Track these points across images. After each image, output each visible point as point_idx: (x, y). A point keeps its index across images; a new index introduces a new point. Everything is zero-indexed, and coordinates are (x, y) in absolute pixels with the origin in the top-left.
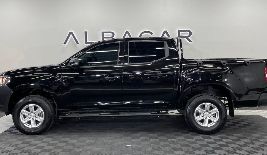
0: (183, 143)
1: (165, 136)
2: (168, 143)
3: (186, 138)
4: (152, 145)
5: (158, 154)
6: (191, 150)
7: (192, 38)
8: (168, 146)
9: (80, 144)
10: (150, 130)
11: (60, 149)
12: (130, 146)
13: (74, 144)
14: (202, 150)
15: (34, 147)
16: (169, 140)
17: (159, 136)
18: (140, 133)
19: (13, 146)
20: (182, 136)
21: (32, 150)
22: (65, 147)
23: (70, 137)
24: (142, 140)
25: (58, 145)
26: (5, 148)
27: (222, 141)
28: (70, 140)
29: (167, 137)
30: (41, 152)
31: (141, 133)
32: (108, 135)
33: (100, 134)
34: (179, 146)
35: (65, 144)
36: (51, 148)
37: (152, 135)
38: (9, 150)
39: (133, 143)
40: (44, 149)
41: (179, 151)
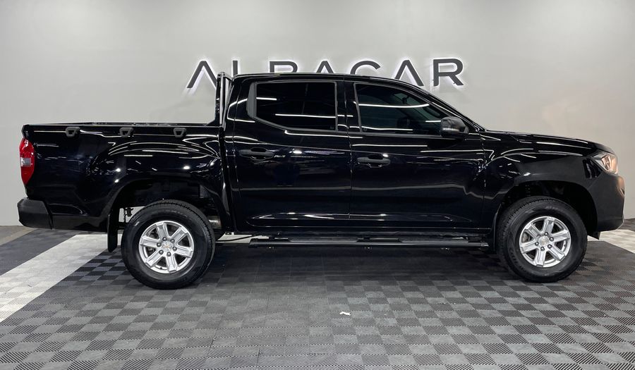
0: (463, 306)
1: (418, 290)
2: (428, 308)
3: (466, 294)
4: (395, 312)
5: (412, 333)
6: (484, 324)
7: (463, 76)
8: (430, 314)
9: (236, 309)
10: (382, 276)
11: (193, 322)
12: (348, 314)
13: (222, 310)
14: (507, 323)
15: (135, 317)
16: (429, 299)
17: (405, 289)
18: (362, 282)
19: (87, 314)
20: (455, 290)
21: (130, 324)
22: (203, 318)
23: (211, 293)
24: (370, 300)
25: (188, 311)
26: (69, 319)
27: (546, 302)
28: (212, 298)
29: (422, 292)
30: (151, 328)
31: (365, 283)
32: (295, 288)
33: (276, 285)
34: (454, 315)
35: (203, 311)
36: (172, 319)
37: (388, 287)
38: (79, 323)
39: (352, 308)
40: (157, 321)
41: (459, 327)
